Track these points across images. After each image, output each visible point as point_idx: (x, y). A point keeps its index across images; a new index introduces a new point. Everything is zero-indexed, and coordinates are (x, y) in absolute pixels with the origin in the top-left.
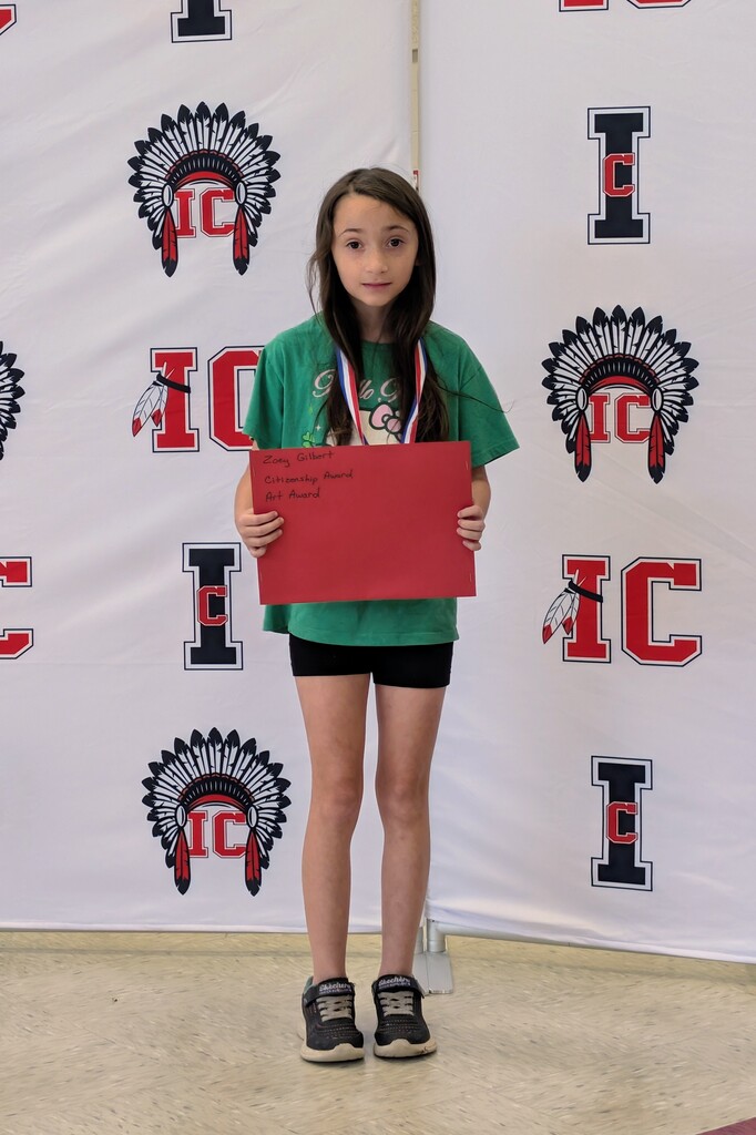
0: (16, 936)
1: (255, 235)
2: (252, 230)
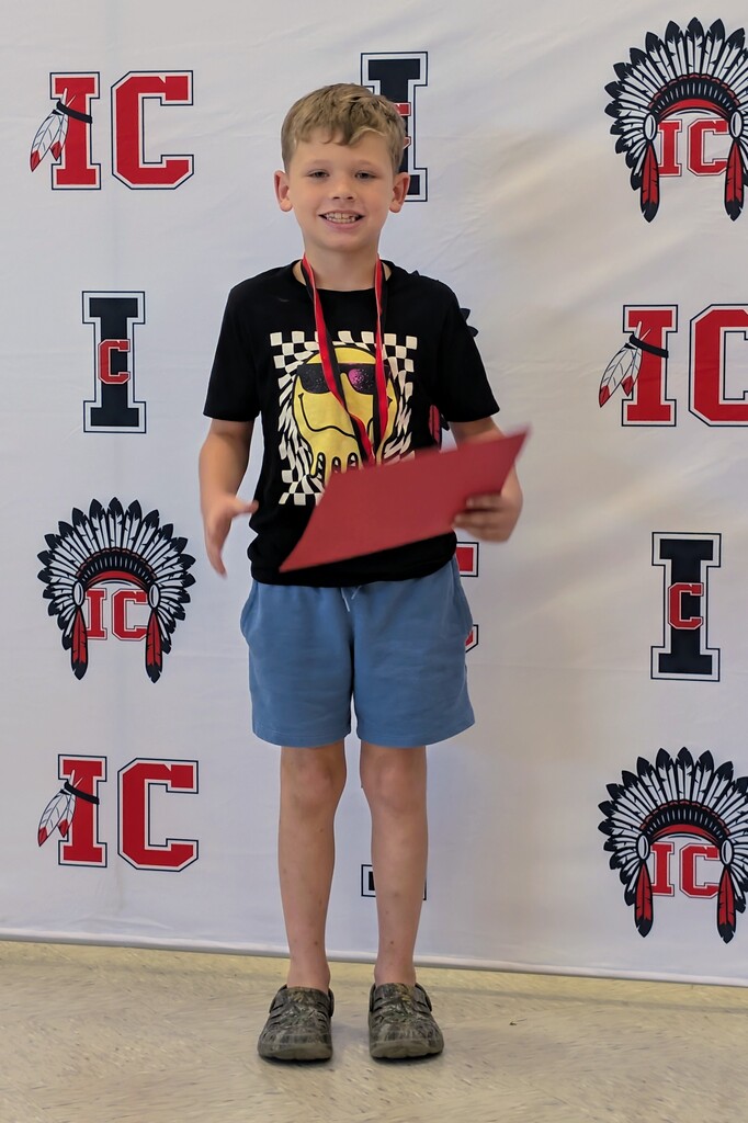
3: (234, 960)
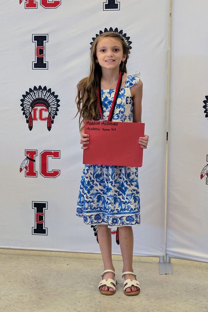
0: (53, 253)
3: (1, 250)
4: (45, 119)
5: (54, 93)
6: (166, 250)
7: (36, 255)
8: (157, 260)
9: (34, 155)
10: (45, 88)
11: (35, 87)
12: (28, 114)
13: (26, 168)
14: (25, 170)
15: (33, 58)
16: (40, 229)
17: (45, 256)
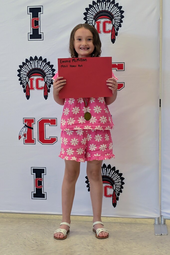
0: (52, 216)
1: (117, 33)
2: (116, 32)
3: (3, 214)
4: (41, 88)
5: (49, 63)
6: (161, 212)
7: (36, 219)
8: (152, 221)
9: (32, 123)
10: (41, 58)
11: (31, 58)
12: (25, 84)
13: (25, 135)
14: (23, 137)
15: (29, 30)
16: (39, 194)
17: (44, 219)
